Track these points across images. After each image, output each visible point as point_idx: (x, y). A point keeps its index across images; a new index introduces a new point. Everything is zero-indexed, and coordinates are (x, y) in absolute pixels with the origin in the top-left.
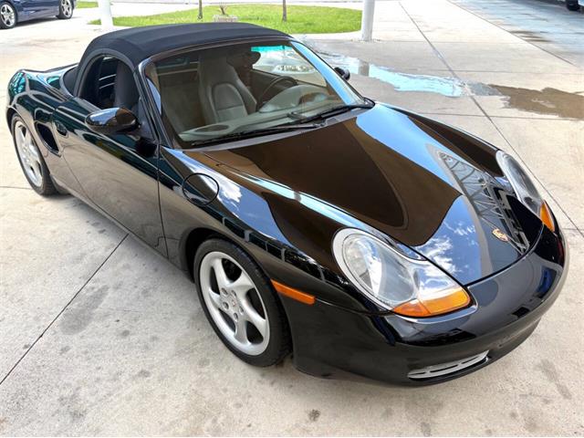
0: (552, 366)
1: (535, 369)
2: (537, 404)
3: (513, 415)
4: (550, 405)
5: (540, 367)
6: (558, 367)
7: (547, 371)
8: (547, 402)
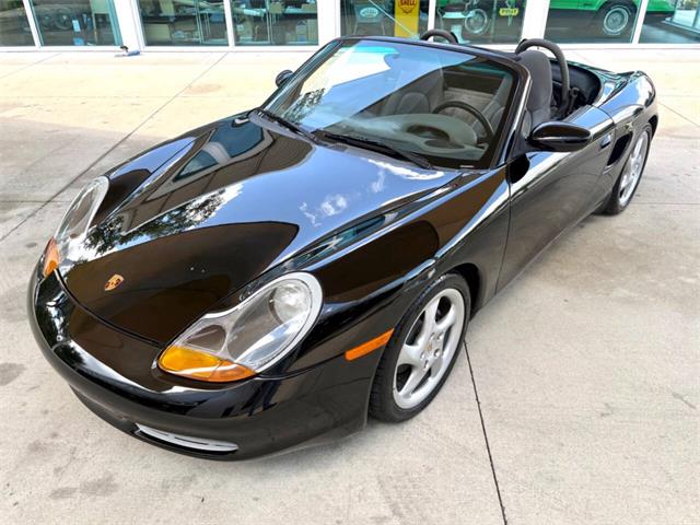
0: (105, 493)
1: (107, 472)
2: (59, 460)
3: (55, 435)
4: (51, 472)
5: (108, 480)
6: (102, 500)
7: (99, 486)
8: (57, 470)
